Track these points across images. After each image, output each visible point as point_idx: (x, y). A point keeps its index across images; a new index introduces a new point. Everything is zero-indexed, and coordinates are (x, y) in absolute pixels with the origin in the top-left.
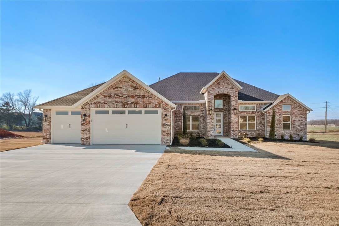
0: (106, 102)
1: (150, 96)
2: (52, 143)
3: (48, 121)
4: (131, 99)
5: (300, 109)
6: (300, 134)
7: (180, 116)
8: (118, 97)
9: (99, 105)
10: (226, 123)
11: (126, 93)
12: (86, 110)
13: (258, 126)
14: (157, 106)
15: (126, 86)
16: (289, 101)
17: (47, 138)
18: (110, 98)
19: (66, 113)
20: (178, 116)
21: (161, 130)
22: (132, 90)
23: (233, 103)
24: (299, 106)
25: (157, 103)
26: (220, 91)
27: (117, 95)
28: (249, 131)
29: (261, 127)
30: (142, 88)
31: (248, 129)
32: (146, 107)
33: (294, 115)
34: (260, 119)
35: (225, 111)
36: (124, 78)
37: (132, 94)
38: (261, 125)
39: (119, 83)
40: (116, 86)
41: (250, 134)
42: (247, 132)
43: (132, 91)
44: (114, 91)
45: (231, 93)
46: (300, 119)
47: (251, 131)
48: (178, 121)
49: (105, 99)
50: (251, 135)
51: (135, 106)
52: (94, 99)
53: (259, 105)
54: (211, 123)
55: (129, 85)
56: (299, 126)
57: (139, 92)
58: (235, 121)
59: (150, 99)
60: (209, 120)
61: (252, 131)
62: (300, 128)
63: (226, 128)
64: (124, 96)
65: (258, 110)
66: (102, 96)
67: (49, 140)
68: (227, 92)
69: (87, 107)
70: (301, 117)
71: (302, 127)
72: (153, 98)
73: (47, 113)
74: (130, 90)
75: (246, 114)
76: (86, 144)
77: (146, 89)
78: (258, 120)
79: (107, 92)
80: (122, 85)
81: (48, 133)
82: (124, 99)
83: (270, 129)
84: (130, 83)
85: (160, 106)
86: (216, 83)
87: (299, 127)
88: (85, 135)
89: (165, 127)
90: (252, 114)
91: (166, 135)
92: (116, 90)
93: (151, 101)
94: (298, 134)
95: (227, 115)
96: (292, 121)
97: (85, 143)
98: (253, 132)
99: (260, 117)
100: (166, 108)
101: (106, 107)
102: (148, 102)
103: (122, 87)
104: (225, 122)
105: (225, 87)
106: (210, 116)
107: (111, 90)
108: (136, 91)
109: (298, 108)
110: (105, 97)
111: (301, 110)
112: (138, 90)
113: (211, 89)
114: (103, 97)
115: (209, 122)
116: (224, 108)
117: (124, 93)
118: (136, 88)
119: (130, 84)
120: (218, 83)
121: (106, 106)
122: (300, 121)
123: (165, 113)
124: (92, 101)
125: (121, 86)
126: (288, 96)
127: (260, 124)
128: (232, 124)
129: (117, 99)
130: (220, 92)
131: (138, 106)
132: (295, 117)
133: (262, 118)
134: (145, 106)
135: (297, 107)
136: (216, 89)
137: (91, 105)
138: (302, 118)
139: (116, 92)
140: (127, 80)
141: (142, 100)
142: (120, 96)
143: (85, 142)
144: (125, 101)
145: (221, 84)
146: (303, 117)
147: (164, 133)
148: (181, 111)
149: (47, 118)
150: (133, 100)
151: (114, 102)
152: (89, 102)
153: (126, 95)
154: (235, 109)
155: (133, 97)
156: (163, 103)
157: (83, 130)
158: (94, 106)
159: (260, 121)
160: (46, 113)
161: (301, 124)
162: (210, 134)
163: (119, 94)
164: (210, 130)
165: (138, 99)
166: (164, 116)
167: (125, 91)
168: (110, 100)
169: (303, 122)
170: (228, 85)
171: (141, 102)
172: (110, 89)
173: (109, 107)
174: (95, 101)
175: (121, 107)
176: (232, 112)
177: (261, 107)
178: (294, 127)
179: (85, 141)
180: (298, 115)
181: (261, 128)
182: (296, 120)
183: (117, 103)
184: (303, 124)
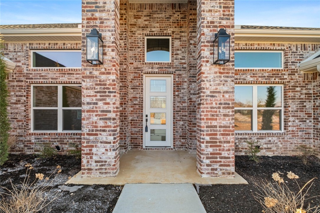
7: (20, 84)
10: (183, 109)
13: (291, 119)
20: (15, 84)
29: (303, 121)
34: (298, 95)
35: (177, 72)
38: (302, 115)
41: (265, 146)
47: (269, 135)
48: (13, 101)
50: (268, 149)
53: (294, 50)
54: (100, 104)
58: (219, 97)
60: (92, 93)
63: (182, 123)
65: (293, 67)
75: (252, 79)
78: (293, 98)
90: (273, 80)
95: (185, 85)
98: (275, 139)
99: (298, 89)
104: (178, 104)
106: (96, 73)
115: (88, 100)
116: (176, 62)
127: (299, 113)
128: (204, 112)
133: (304, 91)
148: (24, 67)
159: (297, 102)
162: (95, 158)
164: (96, 141)
181: (303, 126)
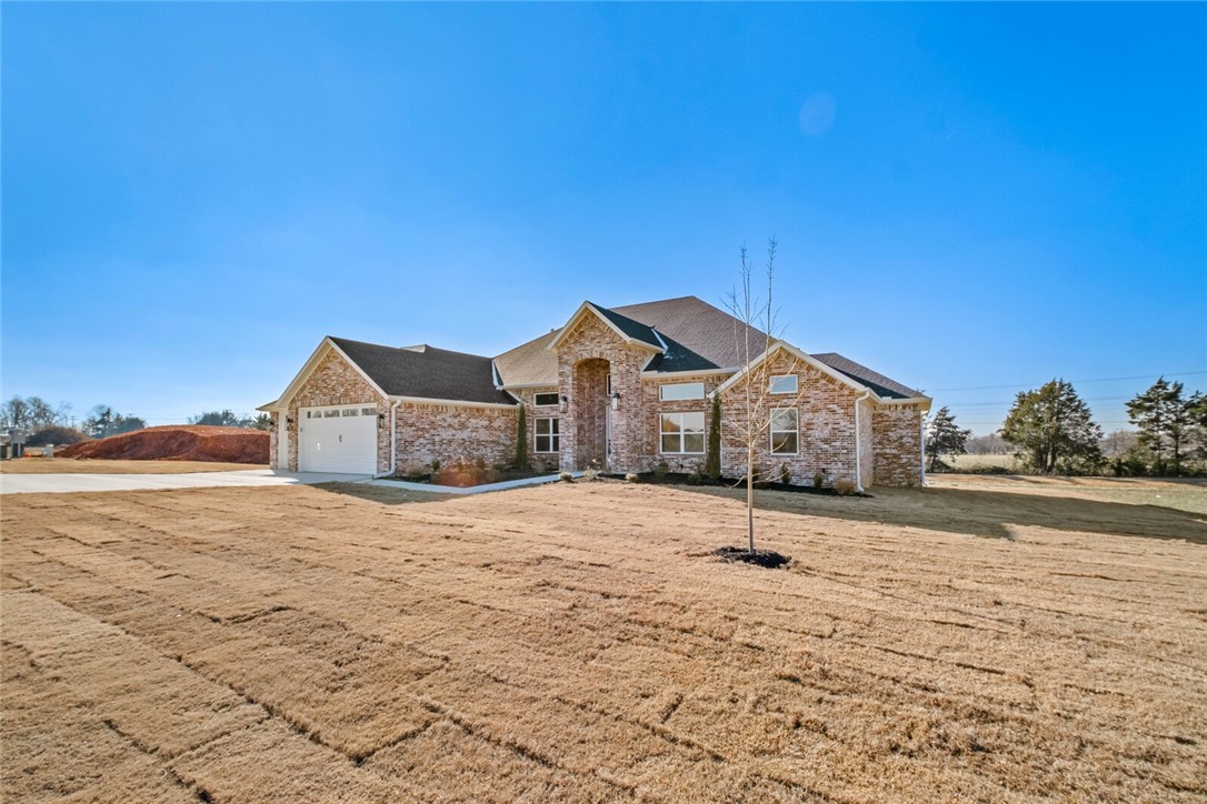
5: (831, 386)
6: (829, 466)
11: (334, 378)
12: (292, 411)
14: (372, 399)
16: (792, 364)
21: (377, 445)
24: (824, 376)
26: (584, 353)
28: (685, 457)
31: (682, 452)
33: (807, 406)
42: (680, 459)
45: (610, 356)
46: (830, 418)
47: (691, 456)
49: (312, 390)
50: (691, 468)
54: (566, 432)
56: (825, 441)
60: (563, 427)
61: (695, 456)
62: (830, 449)
68: (601, 354)
69: (294, 405)
70: (834, 412)
71: (838, 444)
74: (340, 371)
75: (677, 409)
79: (314, 378)
85: (375, 400)
86: (576, 334)
87: (827, 446)
88: (292, 454)
89: (381, 439)
90: (694, 408)
91: (383, 456)
93: (363, 390)
94: (825, 466)
96: (802, 424)
97: (292, 468)
98: (696, 459)
100: (383, 401)
105: (595, 341)
106: (565, 417)
109: (824, 382)
111: (834, 390)
113: (566, 350)
114: (310, 387)
115: (562, 431)
119: (339, 361)
120: (582, 333)
122: (830, 426)
123: (382, 412)
132: (811, 414)
135: (817, 381)
136: (577, 348)
138: (837, 416)
141: (354, 389)
143: (291, 466)
145: (586, 334)
146: (842, 411)
147: (380, 452)
148: (531, 406)
149: (274, 427)
152: (296, 398)
157: (289, 446)
161: (835, 435)
163: (327, 381)
164: (565, 452)
165: (349, 387)
167: (334, 374)
169: (842, 429)
170: (603, 335)
171: (351, 394)
178: (809, 445)
179: (291, 464)
180: (821, 406)
182: (814, 421)
184: (839, 434)
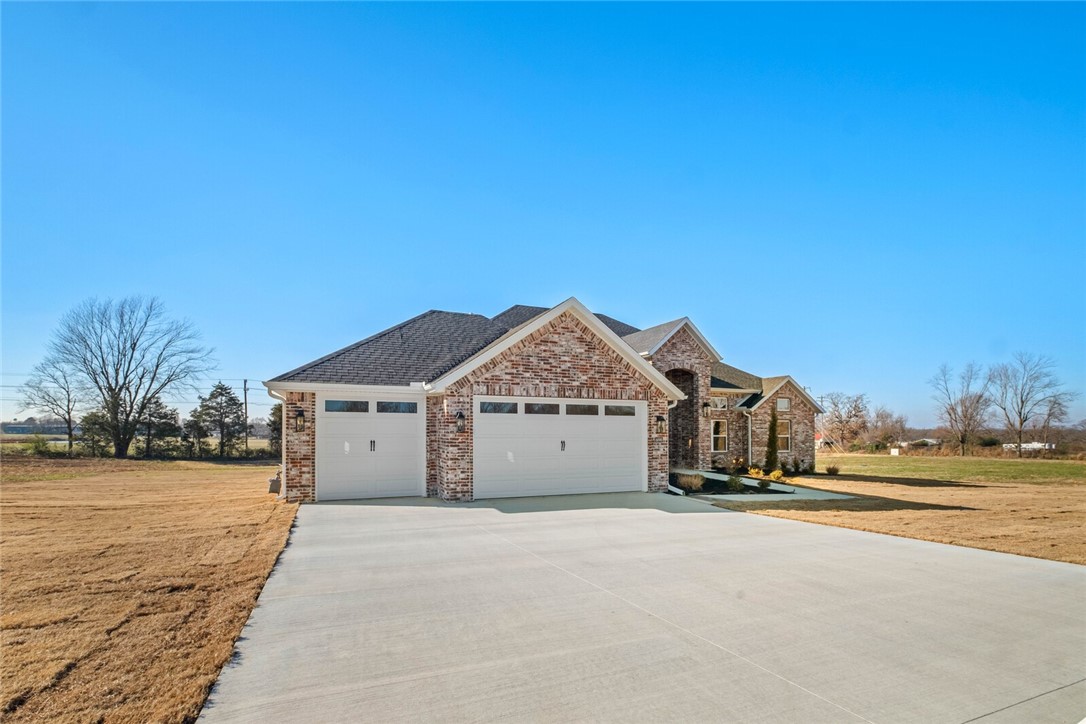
0: (517, 381)
1: (624, 370)
2: (316, 499)
3: (307, 431)
4: (580, 374)
5: (805, 408)
6: (805, 458)
8: (548, 367)
9: (497, 388)
11: (566, 359)
12: (461, 400)
13: (731, 443)
14: (640, 396)
15: (567, 341)
16: (788, 392)
17: (301, 486)
18: (527, 370)
19: (360, 407)
21: (647, 454)
22: (583, 351)
23: (702, 392)
24: (802, 402)
25: (639, 389)
26: (677, 363)
27: (545, 360)
29: (737, 444)
30: (606, 348)
32: (616, 398)
33: (795, 420)
34: (734, 427)
36: (563, 319)
37: (583, 363)
39: (551, 329)
40: (542, 338)
41: (718, 461)
43: (581, 353)
44: (537, 350)
45: (698, 370)
46: (805, 428)
49: (515, 371)
50: (720, 463)
51: (591, 395)
52: (483, 370)
53: (732, 397)
55: (574, 337)
56: (803, 443)
57: (597, 357)
59: (624, 377)
62: (805, 448)
64: (563, 367)
65: (732, 409)
66: (505, 363)
67: (310, 490)
68: (692, 366)
69: (465, 391)
70: (806, 425)
71: (808, 444)
72: (631, 375)
73: (303, 405)
74: (578, 350)
76: (464, 498)
77: (614, 352)
78: (732, 429)
79: (518, 352)
80: (556, 336)
81: (304, 469)
82: (564, 373)
83: (766, 449)
84: (578, 333)
85: (646, 398)
86: (669, 344)
87: (803, 446)
88: (459, 472)
89: (656, 447)
90: (721, 417)
91: (659, 467)
92: (543, 348)
93: (625, 382)
96: (793, 431)
97: (459, 495)
98: (722, 456)
99: (734, 423)
100: (659, 400)
101: (519, 393)
102: (618, 385)
103: (557, 340)
105: (686, 354)
107: (531, 349)
108: (591, 355)
109: (803, 405)
110: (515, 365)
111: (806, 411)
112: (597, 352)
113: (659, 357)
114: (509, 364)
117: (563, 358)
118: (591, 347)
119: (577, 335)
120: (674, 344)
121: (517, 390)
122: (805, 433)
123: (657, 414)
124: (479, 374)
125: (556, 338)
126: (789, 382)
127: (735, 439)
129: (545, 374)
130: (678, 366)
131: (596, 396)
132: (796, 425)
133: (737, 424)
134: (613, 395)
135: (799, 404)
136: (670, 357)
137: (475, 387)
138: (808, 427)
139: (543, 354)
140: (571, 325)
141: (607, 379)
142: (554, 364)
143: (458, 492)
144: (565, 379)
145: (679, 346)
146: (810, 424)
147: (654, 463)
149: (304, 421)
150: (585, 378)
151: (537, 381)
152: (470, 378)
153: (569, 365)
154: (706, 405)
155: (585, 371)
156: (652, 388)
157: (452, 459)
158: (485, 388)
159: (734, 432)
160: (299, 404)
161: (807, 439)
163: (551, 360)
165: (597, 376)
166: (654, 420)
167: (566, 353)
168: (527, 375)
169: (810, 435)
170: (693, 350)
171: (602, 385)
172: (526, 344)
173: (525, 393)
174: (488, 375)
175: (556, 394)
176: (700, 411)
177: (736, 403)
178: (796, 444)
179: (458, 489)
180: (801, 420)
181: (737, 447)
182: (798, 430)
183: (545, 385)
